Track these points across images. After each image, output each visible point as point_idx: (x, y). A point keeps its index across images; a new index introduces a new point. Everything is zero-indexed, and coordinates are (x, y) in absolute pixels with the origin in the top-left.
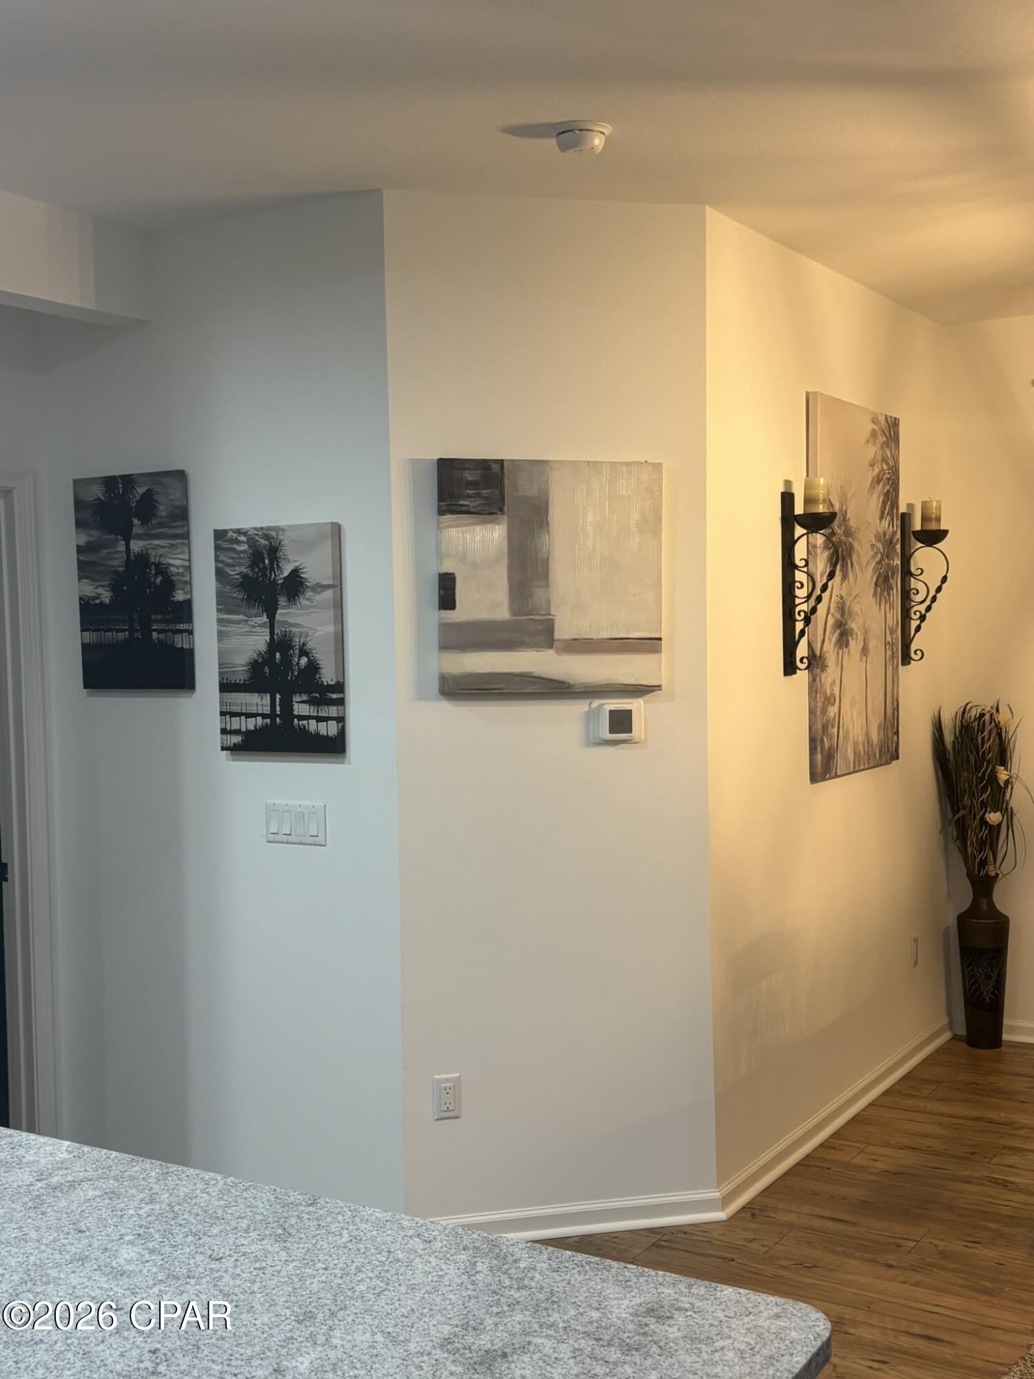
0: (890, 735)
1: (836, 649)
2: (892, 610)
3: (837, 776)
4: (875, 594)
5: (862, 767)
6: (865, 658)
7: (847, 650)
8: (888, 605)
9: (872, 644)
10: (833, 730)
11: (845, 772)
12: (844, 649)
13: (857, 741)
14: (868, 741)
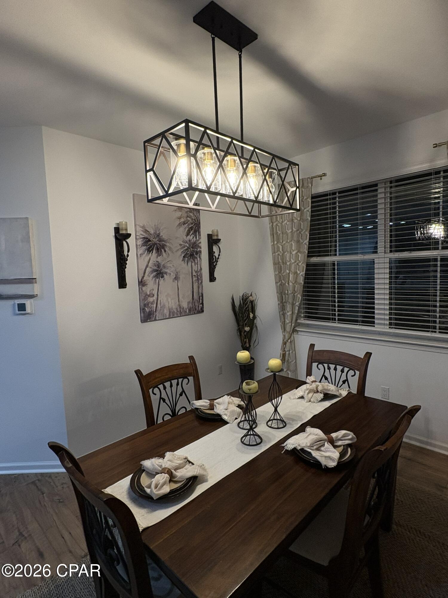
0: (197, 304)
1: (154, 279)
2: (196, 265)
3: (155, 320)
4: (183, 260)
5: (175, 316)
6: (177, 281)
7: (163, 279)
8: (193, 264)
9: (181, 276)
10: (152, 305)
11: (162, 318)
12: (160, 278)
13: (172, 308)
14: (180, 307)
